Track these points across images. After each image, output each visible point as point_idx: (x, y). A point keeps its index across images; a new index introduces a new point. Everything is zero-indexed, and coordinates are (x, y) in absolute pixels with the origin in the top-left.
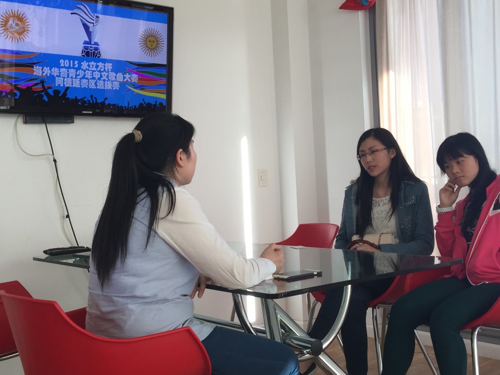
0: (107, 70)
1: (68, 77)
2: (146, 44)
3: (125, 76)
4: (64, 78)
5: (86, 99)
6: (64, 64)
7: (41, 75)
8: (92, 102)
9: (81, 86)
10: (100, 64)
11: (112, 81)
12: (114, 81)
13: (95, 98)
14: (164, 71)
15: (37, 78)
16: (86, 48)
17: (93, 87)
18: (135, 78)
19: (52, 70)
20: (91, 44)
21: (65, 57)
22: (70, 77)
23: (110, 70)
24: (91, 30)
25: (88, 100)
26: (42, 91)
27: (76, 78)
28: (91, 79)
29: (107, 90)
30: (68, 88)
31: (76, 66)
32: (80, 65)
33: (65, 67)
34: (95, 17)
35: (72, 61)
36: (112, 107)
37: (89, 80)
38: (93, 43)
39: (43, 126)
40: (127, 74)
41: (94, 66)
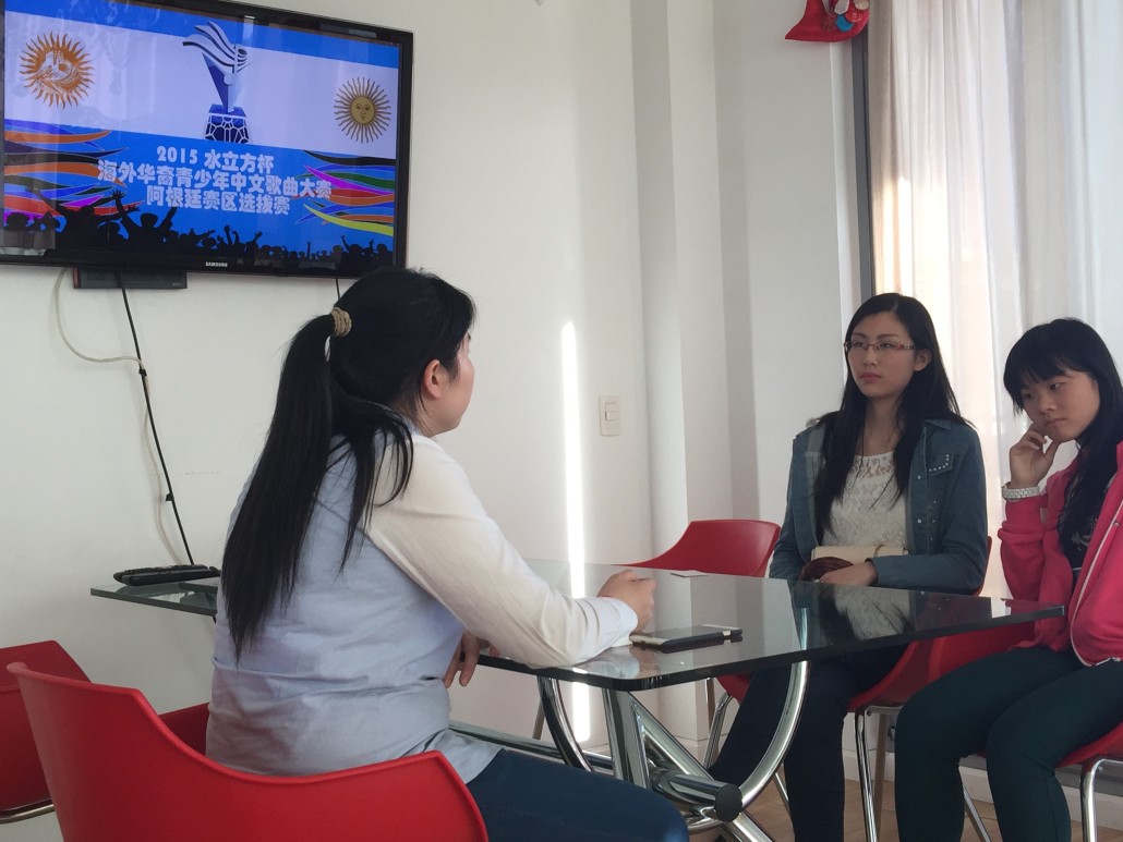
0: (261, 172)
1: (175, 185)
2: (350, 113)
3: (302, 184)
4: (166, 187)
5: (214, 236)
6: (166, 155)
7: (114, 180)
8: (226, 242)
9: (203, 205)
10: (247, 158)
11: (273, 196)
12: (277, 195)
13: (235, 233)
14: (390, 175)
15: (105, 186)
16: (216, 121)
17: (230, 209)
18: (324, 188)
19: (140, 169)
20: (227, 113)
21: (168, 141)
22: (179, 185)
23: (268, 171)
24: (226, 81)
25: (219, 238)
26: (115, 217)
27: (192, 188)
28: (226, 189)
29: (263, 214)
30: (174, 210)
31: (192, 162)
32: (201, 159)
33: (167, 163)
34: (237, 53)
35: (183, 151)
36: (271, 253)
37: (221, 192)
38: (230, 110)
39: (118, 294)
40: (308, 180)
41: (234, 162)
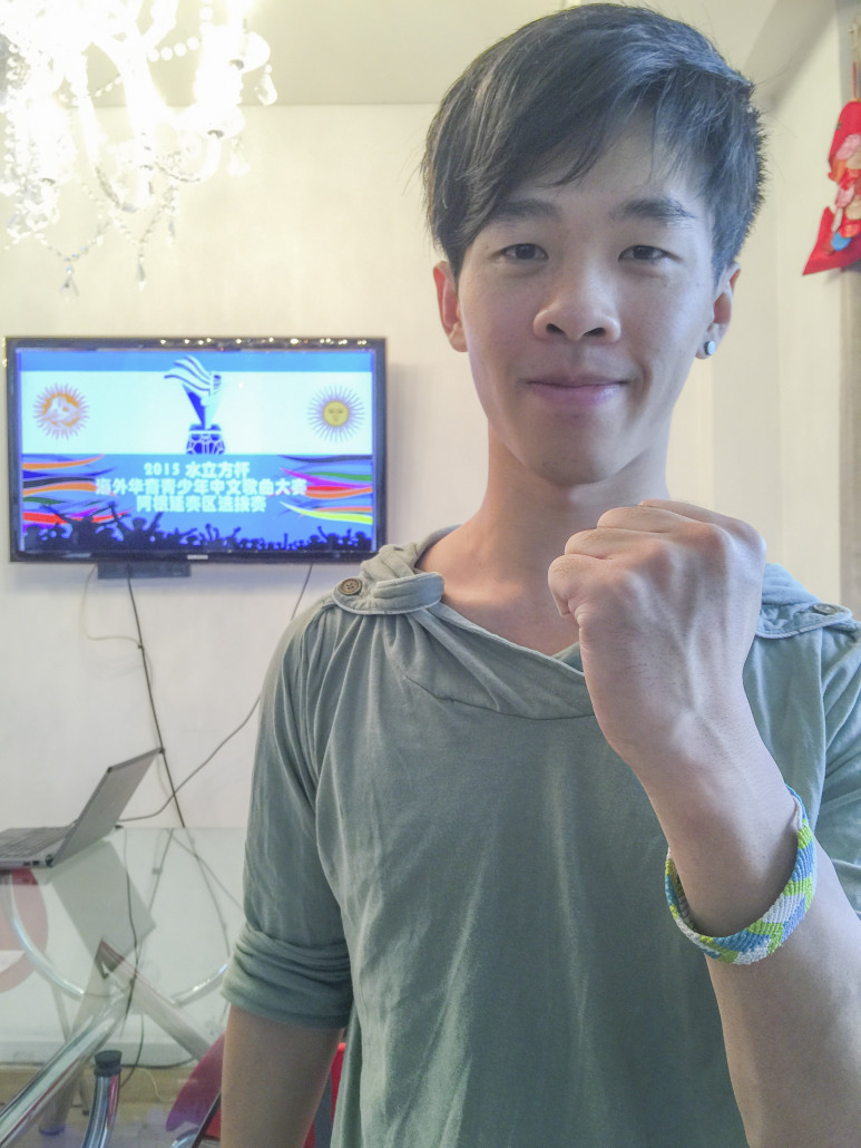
0: (238, 476)
1: (160, 493)
2: (322, 417)
3: (277, 484)
5: (196, 533)
6: (152, 470)
7: (109, 493)
8: (207, 537)
9: (186, 509)
10: (225, 466)
11: (250, 496)
12: (253, 495)
13: (215, 530)
14: (367, 469)
15: (101, 499)
16: (196, 438)
17: (210, 510)
18: (299, 486)
19: (131, 483)
20: (204, 430)
21: (153, 459)
22: (164, 492)
24: (203, 403)
25: (202, 535)
26: (111, 522)
27: (176, 494)
28: (206, 494)
29: (240, 513)
30: (160, 515)
31: (176, 473)
32: (183, 470)
33: (154, 476)
34: (212, 379)
35: (167, 465)
36: (250, 545)
37: (201, 496)
38: (208, 426)
40: (282, 480)
41: (213, 470)
